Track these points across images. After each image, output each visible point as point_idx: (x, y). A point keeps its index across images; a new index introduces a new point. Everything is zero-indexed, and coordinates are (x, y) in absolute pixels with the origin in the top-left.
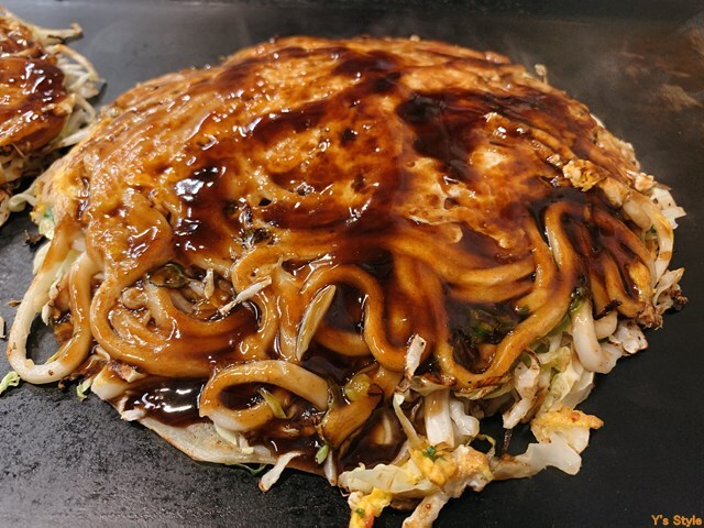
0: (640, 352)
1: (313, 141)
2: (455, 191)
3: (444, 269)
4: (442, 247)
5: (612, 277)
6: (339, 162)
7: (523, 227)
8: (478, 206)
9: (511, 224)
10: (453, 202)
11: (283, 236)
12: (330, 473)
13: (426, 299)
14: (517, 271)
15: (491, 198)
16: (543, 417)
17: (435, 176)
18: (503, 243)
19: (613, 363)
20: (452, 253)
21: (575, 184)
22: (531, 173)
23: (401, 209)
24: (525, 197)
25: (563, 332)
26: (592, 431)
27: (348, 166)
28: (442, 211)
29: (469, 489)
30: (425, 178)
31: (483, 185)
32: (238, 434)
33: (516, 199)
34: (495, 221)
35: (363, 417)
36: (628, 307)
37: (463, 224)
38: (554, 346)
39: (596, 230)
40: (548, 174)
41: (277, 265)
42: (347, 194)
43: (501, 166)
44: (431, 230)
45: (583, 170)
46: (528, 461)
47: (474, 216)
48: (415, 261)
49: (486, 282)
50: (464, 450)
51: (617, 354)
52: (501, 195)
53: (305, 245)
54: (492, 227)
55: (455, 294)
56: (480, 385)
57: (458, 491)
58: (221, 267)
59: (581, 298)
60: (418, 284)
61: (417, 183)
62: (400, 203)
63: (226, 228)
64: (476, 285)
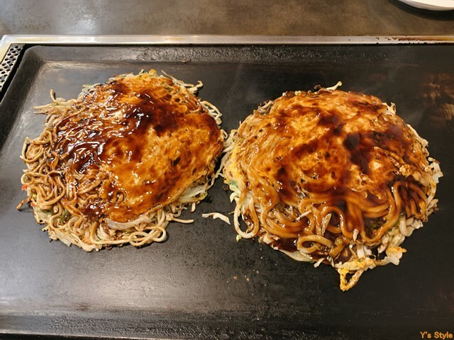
0: (421, 228)
1: (316, 158)
2: (365, 179)
3: (362, 207)
4: (362, 200)
5: (413, 207)
6: (326, 167)
7: (386, 191)
8: (372, 184)
9: (382, 191)
10: (364, 182)
11: (312, 195)
12: (333, 264)
13: (357, 217)
14: (384, 207)
15: (376, 181)
16: (389, 249)
17: (358, 172)
18: (380, 198)
19: (411, 233)
20: (365, 202)
21: (404, 174)
22: (389, 171)
23: (348, 186)
24: (387, 181)
25: (396, 226)
26: (403, 253)
27: (329, 168)
28: (361, 186)
29: (369, 269)
30: (355, 173)
31: (374, 176)
32: (306, 254)
33: (384, 182)
34: (378, 190)
35: (341, 250)
36: (417, 216)
37: (368, 191)
38: (393, 230)
39: (409, 191)
40: (395, 170)
41: (312, 206)
42: (330, 180)
43: (379, 169)
44: (358, 194)
45: (406, 169)
46: (385, 261)
47: (371, 188)
48: (353, 204)
49: (375, 211)
50: (368, 259)
51: (413, 229)
52: (380, 180)
53: (319, 198)
54: (376, 192)
55: (366, 215)
56: (372, 242)
57: (366, 269)
58: (294, 205)
59: (402, 216)
60: (355, 212)
61: (352, 175)
62: (347, 183)
63: (293, 192)
64: (372, 212)
